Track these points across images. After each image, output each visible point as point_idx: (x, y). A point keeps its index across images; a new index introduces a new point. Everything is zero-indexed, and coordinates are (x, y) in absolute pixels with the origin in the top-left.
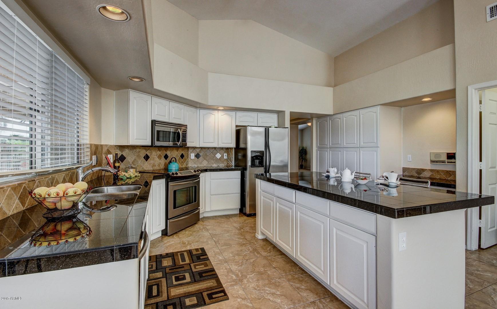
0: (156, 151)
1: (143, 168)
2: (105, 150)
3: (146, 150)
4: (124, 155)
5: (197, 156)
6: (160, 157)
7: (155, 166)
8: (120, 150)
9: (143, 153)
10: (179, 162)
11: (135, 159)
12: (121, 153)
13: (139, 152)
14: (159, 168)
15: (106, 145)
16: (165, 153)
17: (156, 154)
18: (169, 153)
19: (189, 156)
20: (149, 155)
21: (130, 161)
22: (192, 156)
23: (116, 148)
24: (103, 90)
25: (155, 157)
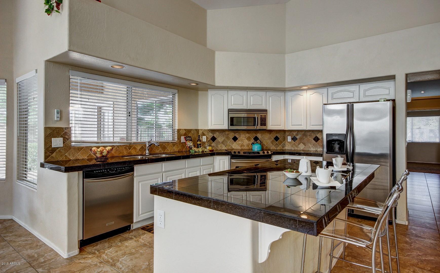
0: (245, 133)
1: (232, 147)
2: (200, 133)
3: (235, 133)
4: (215, 136)
5: (294, 139)
6: (249, 139)
7: (244, 146)
8: (211, 133)
9: (232, 135)
10: (273, 144)
11: (224, 140)
12: (212, 135)
13: (228, 134)
14: (248, 148)
15: (201, 130)
16: (254, 135)
17: (244, 136)
18: (259, 136)
19: (286, 138)
20: (237, 136)
21: (220, 141)
22: (289, 139)
23: (208, 131)
24: (200, 92)
25: (244, 138)
